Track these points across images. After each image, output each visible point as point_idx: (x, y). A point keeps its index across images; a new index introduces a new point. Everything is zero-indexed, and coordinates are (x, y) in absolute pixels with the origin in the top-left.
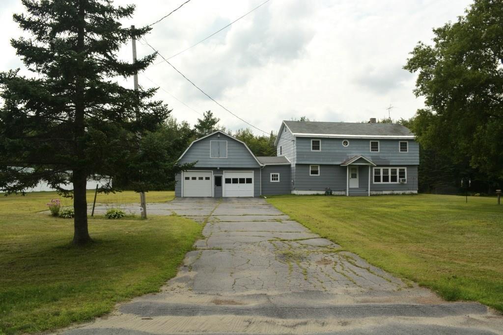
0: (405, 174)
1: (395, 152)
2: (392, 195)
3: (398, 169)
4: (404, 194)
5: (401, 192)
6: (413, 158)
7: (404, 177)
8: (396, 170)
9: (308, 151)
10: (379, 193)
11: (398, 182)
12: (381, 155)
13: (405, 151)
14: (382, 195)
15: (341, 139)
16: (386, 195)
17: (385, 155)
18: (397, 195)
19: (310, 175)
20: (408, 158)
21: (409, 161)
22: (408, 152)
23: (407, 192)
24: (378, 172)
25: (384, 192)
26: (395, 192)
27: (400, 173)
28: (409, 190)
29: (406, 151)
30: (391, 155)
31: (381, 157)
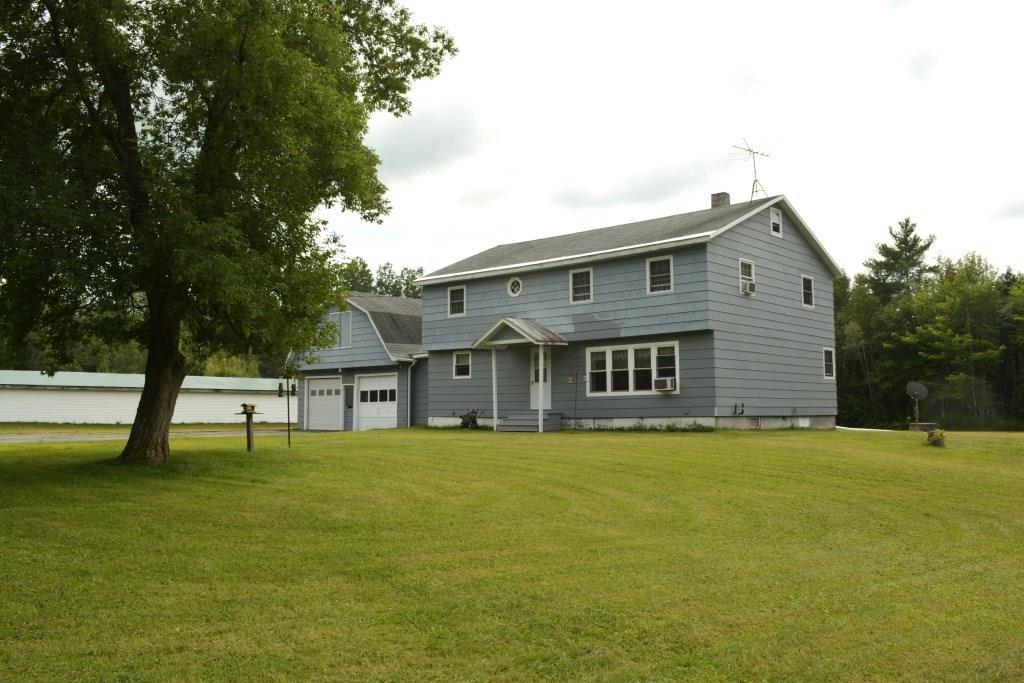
0: (673, 364)
1: (634, 295)
2: (639, 430)
3: (654, 349)
4: (671, 430)
5: (664, 422)
6: (690, 307)
7: (672, 373)
8: (648, 350)
9: (442, 317)
10: (604, 423)
11: (654, 392)
12: (598, 308)
13: (664, 288)
14: (612, 430)
15: (502, 278)
16: (621, 430)
17: (608, 307)
18: (653, 430)
19: (455, 377)
20: (674, 309)
21: (677, 319)
22: (672, 290)
23: (684, 422)
24: (599, 362)
25: (617, 423)
26: (648, 423)
27: (661, 362)
28: (686, 415)
29: (669, 288)
30: (623, 305)
31: (597, 317)
